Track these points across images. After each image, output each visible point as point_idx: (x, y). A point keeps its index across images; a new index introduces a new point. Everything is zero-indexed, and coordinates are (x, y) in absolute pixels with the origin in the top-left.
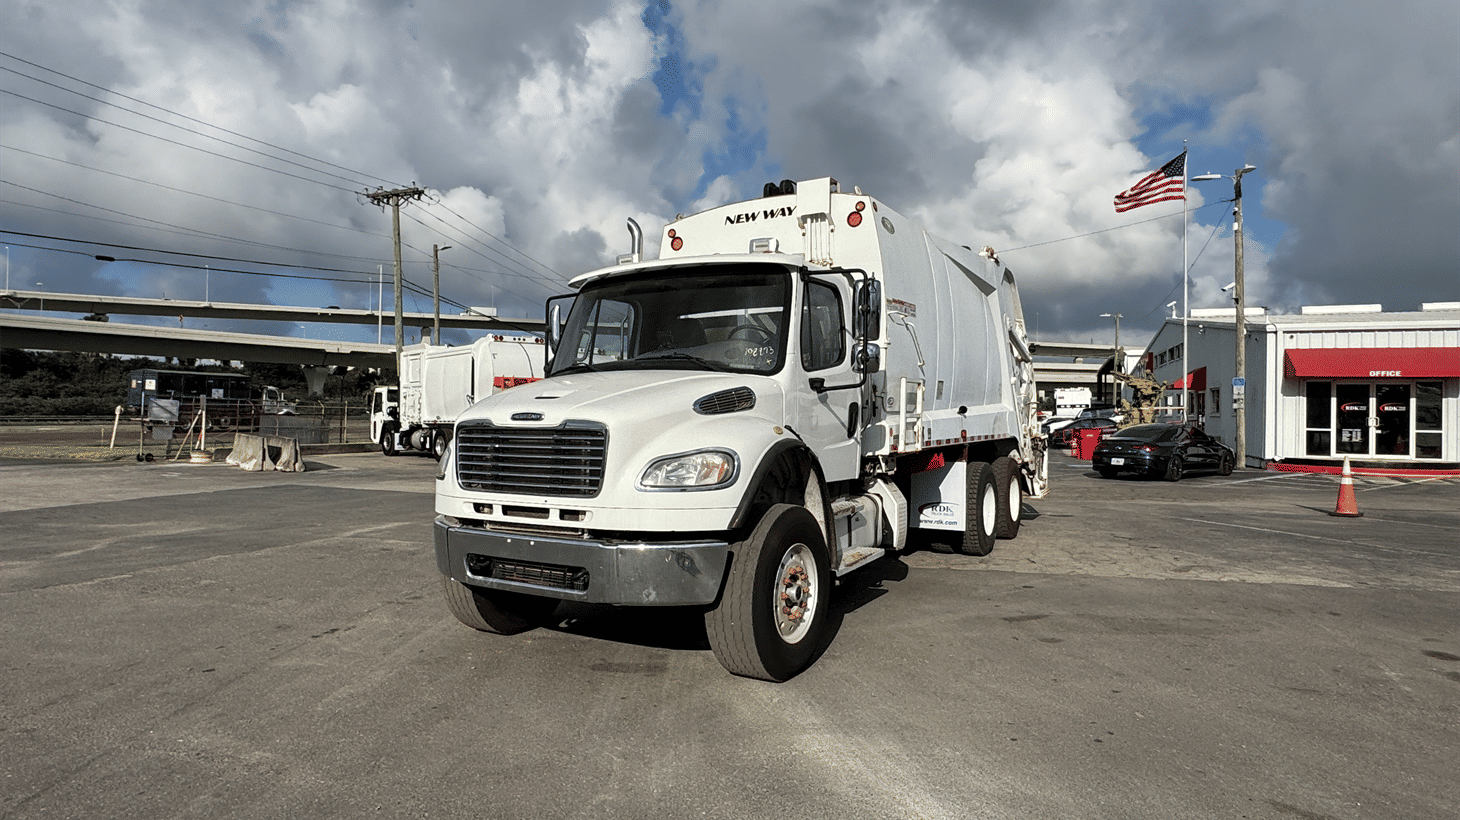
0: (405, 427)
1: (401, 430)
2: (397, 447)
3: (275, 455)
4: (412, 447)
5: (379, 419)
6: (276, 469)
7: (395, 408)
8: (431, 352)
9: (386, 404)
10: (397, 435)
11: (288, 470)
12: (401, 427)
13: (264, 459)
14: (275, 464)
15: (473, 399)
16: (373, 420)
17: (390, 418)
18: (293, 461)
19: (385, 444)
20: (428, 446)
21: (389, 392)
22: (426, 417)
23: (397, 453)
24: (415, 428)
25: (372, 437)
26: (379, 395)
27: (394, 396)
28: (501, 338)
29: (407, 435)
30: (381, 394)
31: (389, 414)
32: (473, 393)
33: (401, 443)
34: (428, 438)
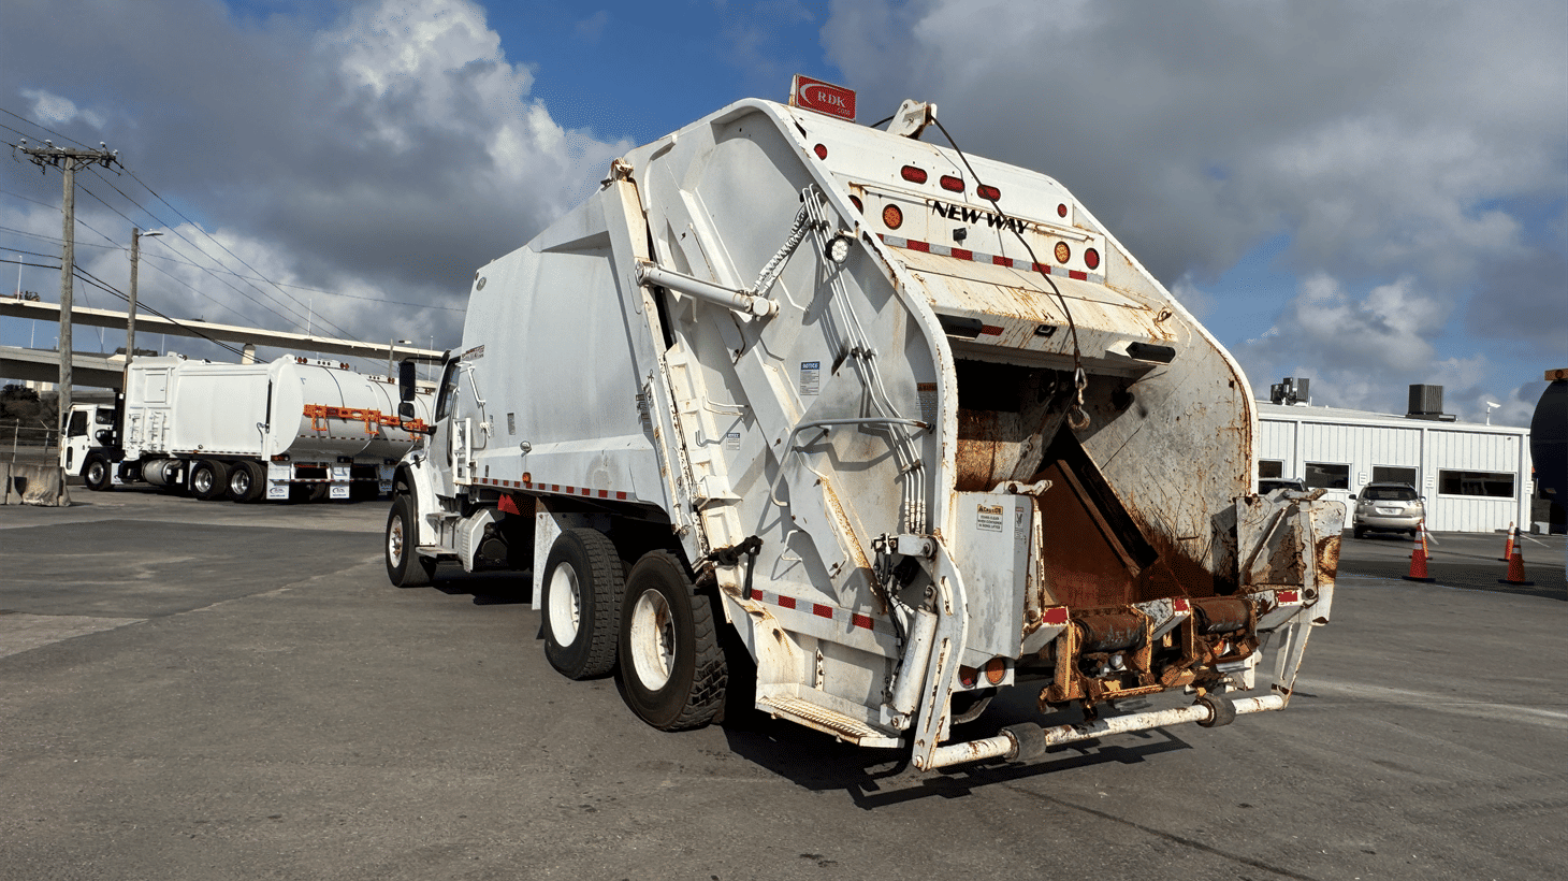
0: (132, 454)
1: (125, 459)
2: (115, 480)
3: (21, 485)
4: (143, 480)
5: (78, 448)
6: (22, 503)
7: (110, 432)
8: (186, 368)
9: (93, 427)
10: (115, 467)
11: (50, 504)
12: (125, 455)
13: (9, 490)
14: (21, 494)
15: (267, 427)
16: (65, 442)
17: (99, 445)
18: (57, 494)
19: (91, 476)
20: (179, 480)
21: (100, 412)
22: (174, 444)
23: (112, 488)
24: (148, 457)
25: (63, 463)
26: (82, 416)
27: (115, 416)
28: (305, 361)
29: (137, 466)
30: (84, 415)
31: (99, 440)
32: (268, 421)
33: (122, 473)
34: (181, 472)
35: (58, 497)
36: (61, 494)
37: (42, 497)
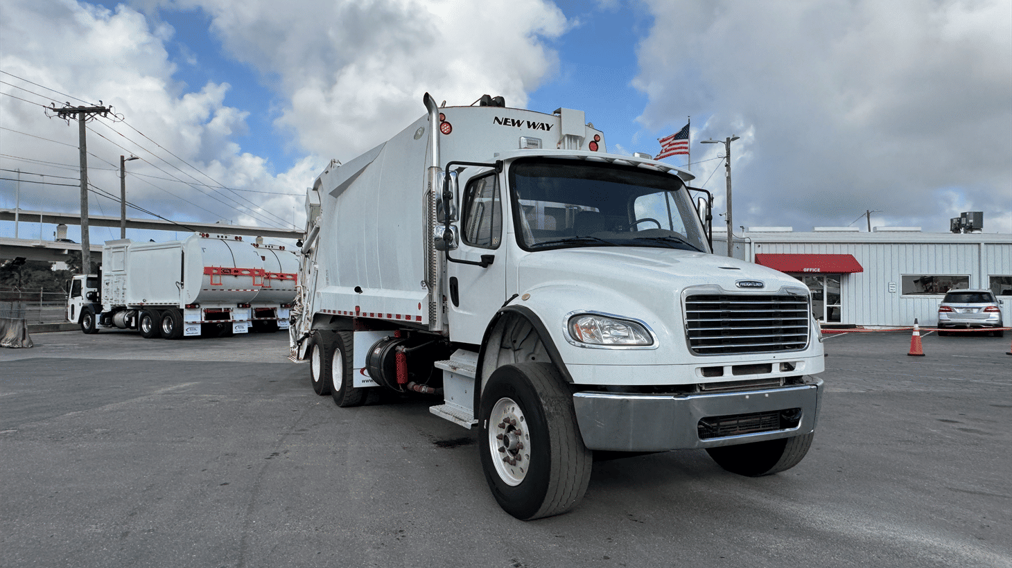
0: (107, 308)
1: (103, 311)
2: (97, 326)
4: (114, 325)
5: (78, 303)
7: (95, 293)
8: (136, 246)
9: (85, 290)
10: (98, 317)
11: (16, 346)
12: (102, 309)
15: (182, 285)
16: (71, 301)
17: (90, 302)
18: (21, 339)
19: (85, 323)
20: (133, 324)
21: (89, 279)
22: (131, 300)
23: (96, 332)
24: (117, 309)
25: (70, 318)
26: (78, 283)
27: (96, 282)
28: (207, 236)
29: (111, 315)
31: (89, 298)
32: (182, 280)
33: (102, 322)
34: (133, 318)
35: (22, 341)
36: (24, 339)
37: (11, 341)
